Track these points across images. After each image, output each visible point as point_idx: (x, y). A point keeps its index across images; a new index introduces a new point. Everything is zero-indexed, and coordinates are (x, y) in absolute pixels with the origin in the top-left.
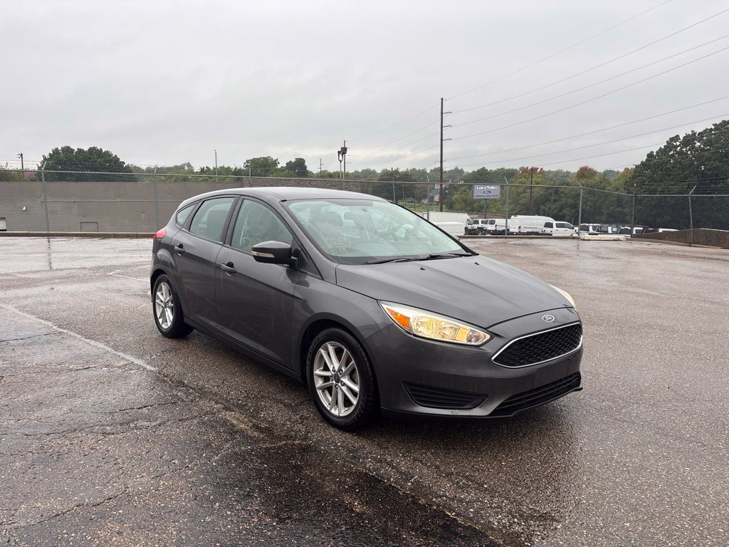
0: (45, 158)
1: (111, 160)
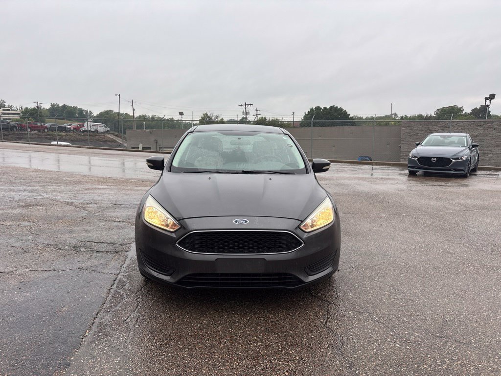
0: (306, 114)
1: (342, 113)
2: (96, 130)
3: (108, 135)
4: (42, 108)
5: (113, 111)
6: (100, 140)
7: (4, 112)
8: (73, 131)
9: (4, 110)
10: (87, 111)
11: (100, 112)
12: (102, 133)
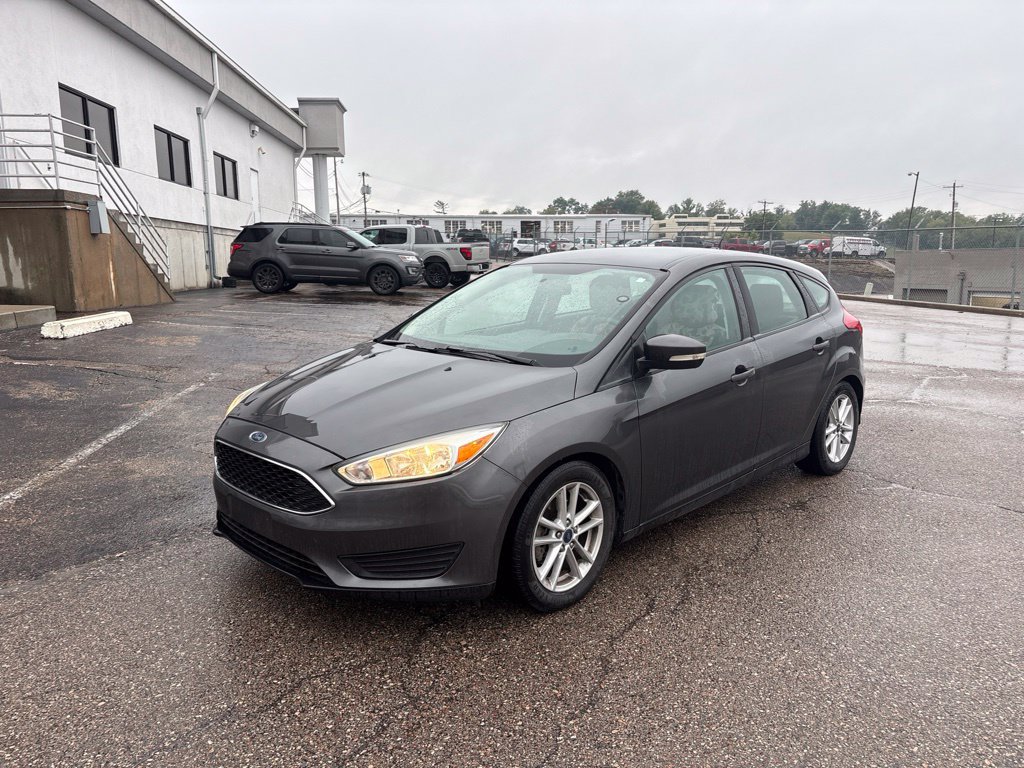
2: (855, 253)
3: (878, 263)
4: (785, 211)
5: (925, 209)
6: (856, 273)
7: (720, 221)
8: (810, 254)
9: (719, 218)
10: (869, 212)
11: (895, 213)
12: (867, 257)
